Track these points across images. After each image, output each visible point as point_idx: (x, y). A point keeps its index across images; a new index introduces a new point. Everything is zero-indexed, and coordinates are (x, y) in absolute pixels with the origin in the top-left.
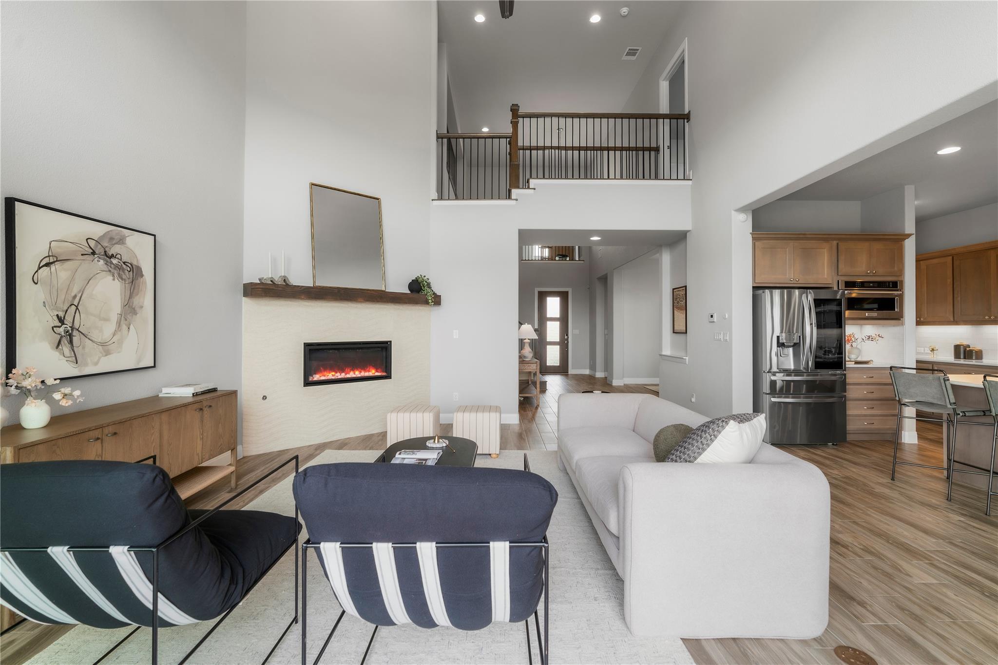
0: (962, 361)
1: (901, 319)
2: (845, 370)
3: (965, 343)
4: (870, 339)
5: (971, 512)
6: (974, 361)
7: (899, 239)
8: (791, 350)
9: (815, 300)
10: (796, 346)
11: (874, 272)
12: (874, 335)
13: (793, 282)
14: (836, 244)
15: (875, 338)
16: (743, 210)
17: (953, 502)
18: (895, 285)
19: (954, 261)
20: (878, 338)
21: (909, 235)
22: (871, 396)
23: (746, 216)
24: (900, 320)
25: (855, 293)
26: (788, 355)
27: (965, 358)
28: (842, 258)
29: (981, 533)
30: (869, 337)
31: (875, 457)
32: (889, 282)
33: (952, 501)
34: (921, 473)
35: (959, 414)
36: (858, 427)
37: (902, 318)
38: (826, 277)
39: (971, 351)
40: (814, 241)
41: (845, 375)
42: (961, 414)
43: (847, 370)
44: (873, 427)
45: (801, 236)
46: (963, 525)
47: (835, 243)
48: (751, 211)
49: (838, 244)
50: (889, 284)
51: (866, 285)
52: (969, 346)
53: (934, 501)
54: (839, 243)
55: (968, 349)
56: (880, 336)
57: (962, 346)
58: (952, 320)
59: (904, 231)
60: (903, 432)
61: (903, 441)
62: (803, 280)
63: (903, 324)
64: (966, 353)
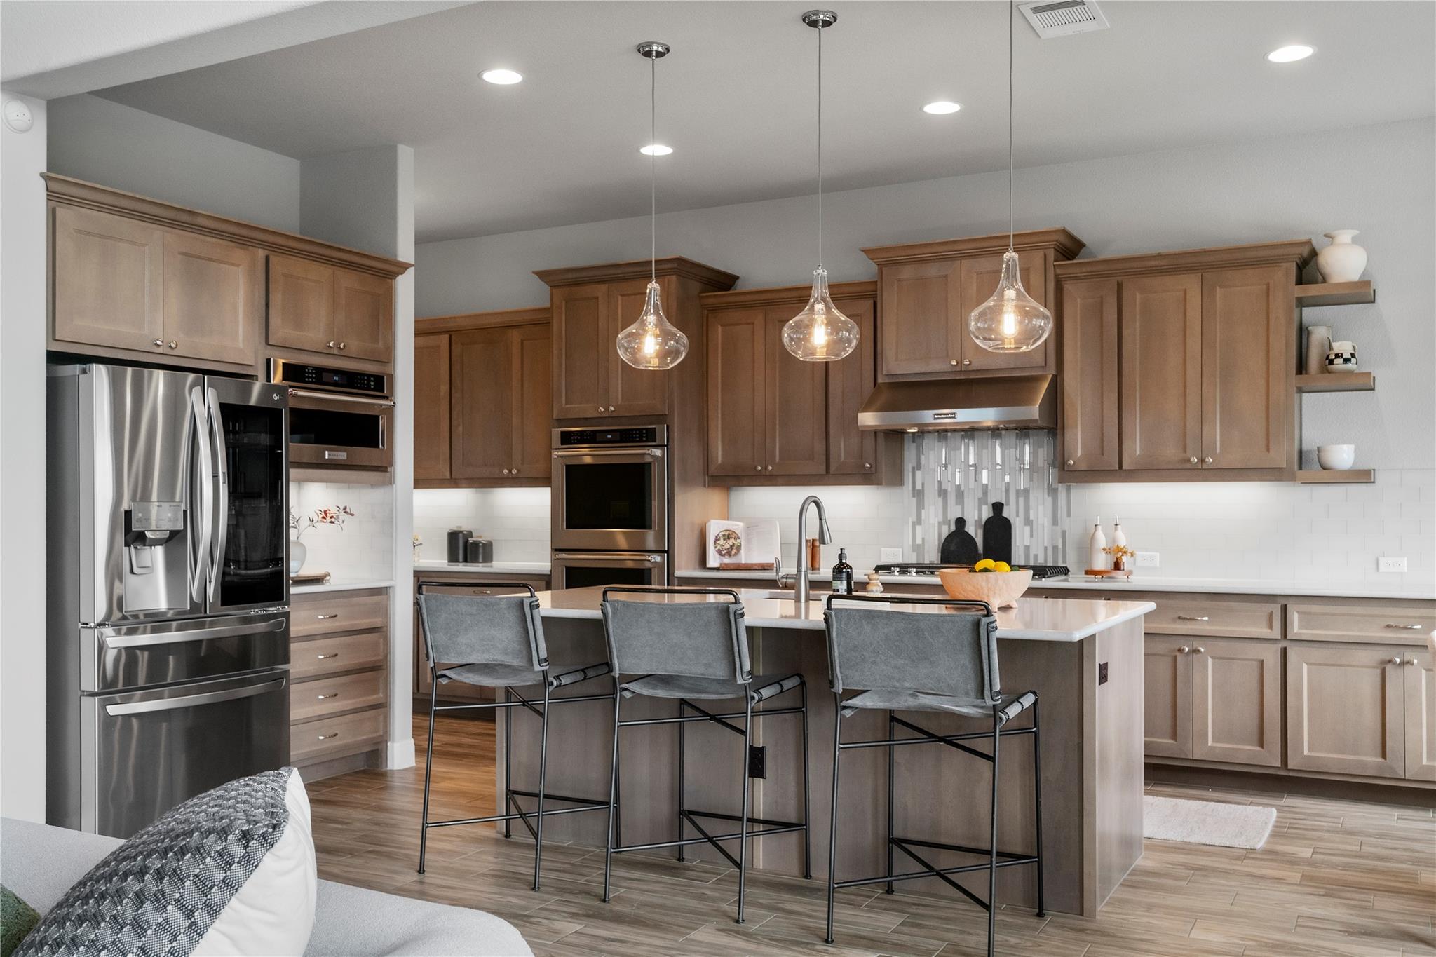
0: (461, 567)
1: (389, 469)
2: (288, 603)
3: (465, 527)
4: (328, 519)
5: (582, 904)
6: (480, 565)
7: (388, 271)
8: (159, 551)
9: (224, 408)
10: (174, 540)
11: (342, 346)
12: (334, 510)
13: (160, 350)
14: (263, 260)
15: (338, 517)
16: (20, 88)
17: (542, 892)
18: (379, 384)
19: (453, 344)
20: (343, 516)
21: (404, 267)
22: (334, 665)
23: (28, 115)
24: (386, 471)
25: (307, 396)
26: (150, 569)
27: (466, 560)
28: (277, 298)
29: (612, 948)
30: (325, 512)
31: (359, 820)
32: (369, 376)
33: (542, 888)
34: (458, 837)
35: (552, 684)
36: (307, 750)
37: (392, 465)
38: (241, 345)
39: (476, 544)
40: (213, 240)
41: (287, 615)
42: (555, 683)
43: (291, 601)
44: (336, 742)
45: (184, 217)
46: (587, 941)
47: (261, 253)
48: (44, 103)
49: (267, 258)
50: (369, 381)
51: (326, 377)
52: (470, 534)
53: (515, 901)
54: (271, 257)
55: (471, 540)
56: (348, 510)
57: (461, 535)
58: (448, 476)
59: (396, 256)
60: (389, 744)
61: (390, 767)
62: (187, 346)
63: (391, 482)
64: (469, 547)
